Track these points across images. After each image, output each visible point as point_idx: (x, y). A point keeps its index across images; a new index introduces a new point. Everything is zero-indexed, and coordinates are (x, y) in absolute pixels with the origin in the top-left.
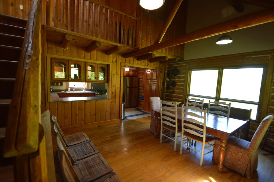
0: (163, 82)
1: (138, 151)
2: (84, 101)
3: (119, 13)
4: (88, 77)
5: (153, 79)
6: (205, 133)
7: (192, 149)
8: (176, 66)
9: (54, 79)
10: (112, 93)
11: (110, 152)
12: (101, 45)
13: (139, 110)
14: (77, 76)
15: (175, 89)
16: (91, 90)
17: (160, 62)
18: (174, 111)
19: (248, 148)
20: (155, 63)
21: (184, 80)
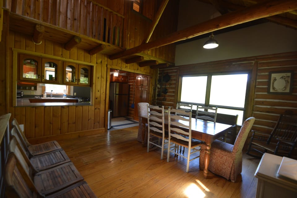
0: (154, 88)
1: (121, 161)
2: (60, 107)
3: (103, 8)
4: (66, 79)
5: (144, 85)
6: (190, 137)
7: (180, 157)
8: (167, 72)
9: (22, 79)
10: (97, 98)
11: (88, 163)
12: (81, 41)
13: (128, 119)
14: (53, 78)
15: (166, 96)
16: (74, 97)
17: (152, 67)
18: (161, 115)
19: (232, 151)
20: (146, 67)
21: (175, 87)
